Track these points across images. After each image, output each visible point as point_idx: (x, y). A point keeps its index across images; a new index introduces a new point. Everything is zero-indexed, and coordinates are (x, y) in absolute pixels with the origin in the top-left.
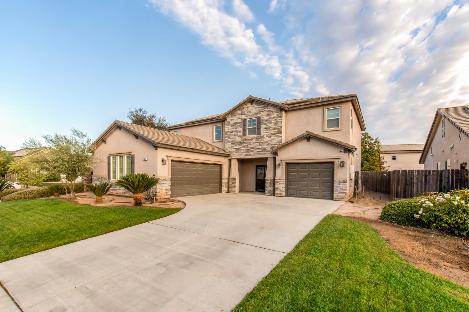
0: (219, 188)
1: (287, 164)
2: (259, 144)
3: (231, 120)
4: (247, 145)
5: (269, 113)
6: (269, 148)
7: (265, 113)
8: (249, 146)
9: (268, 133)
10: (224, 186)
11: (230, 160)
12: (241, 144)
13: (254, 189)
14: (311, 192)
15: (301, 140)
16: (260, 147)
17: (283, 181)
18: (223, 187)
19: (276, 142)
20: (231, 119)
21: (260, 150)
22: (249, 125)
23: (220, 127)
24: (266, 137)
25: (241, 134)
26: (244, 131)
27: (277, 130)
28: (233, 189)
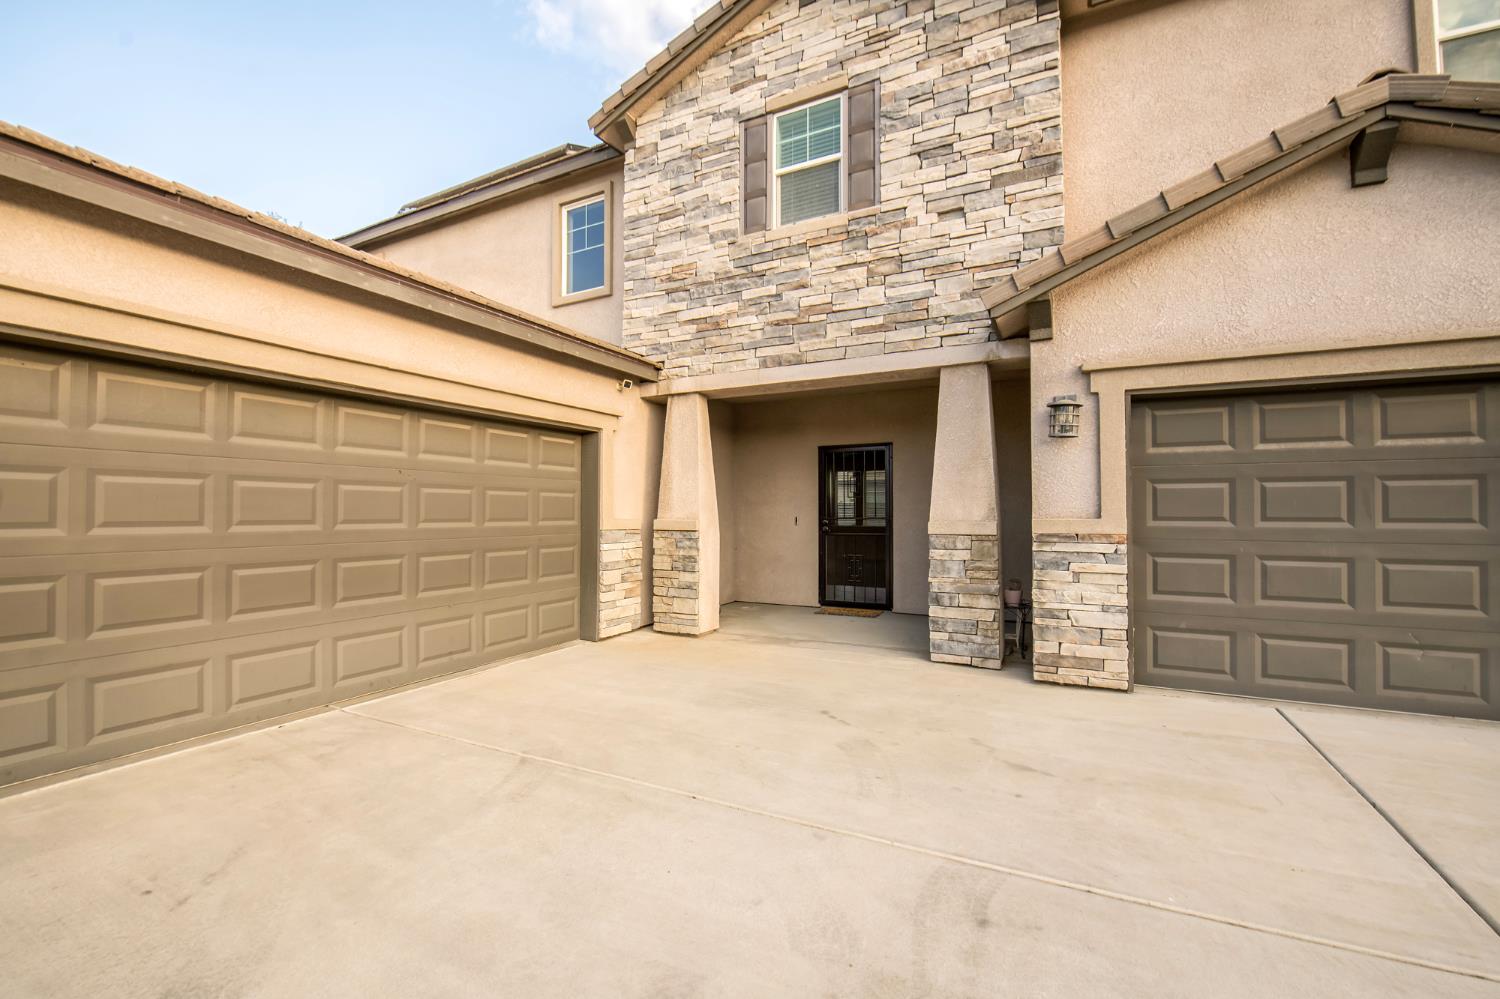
0: (576, 603)
1: (1139, 401)
2: (871, 274)
3: (666, 135)
4: (773, 290)
5: (948, 33)
6: (947, 296)
7: (909, 42)
8: (791, 296)
9: (941, 187)
10: (610, 588)
11: (659, 406)
12: (736, 292)
13: (804, 583)
14: (1386, 655)
15: (1249, 198)
16: (875, 294)
17: (1110, 549)
18: (603, 597)
19: (1007, 241)
20: (664, 126)
21: (880, 320)
22: (785, 148)
23: (597, 212)
24: (924, 219)
25: (734, 220)
26: (754, 193)
27: (1014, 155)
28: (677, 605)
